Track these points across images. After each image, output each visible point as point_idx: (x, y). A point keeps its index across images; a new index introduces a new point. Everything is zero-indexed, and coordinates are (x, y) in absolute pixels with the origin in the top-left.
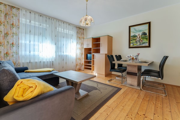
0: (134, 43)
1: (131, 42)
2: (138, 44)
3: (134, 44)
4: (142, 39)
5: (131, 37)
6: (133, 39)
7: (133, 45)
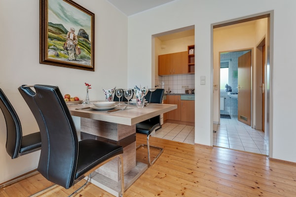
0: (58, 49)
1: (50, 42)
2: (71, 56)
3: (58, 52)
4: (79, 47)
5: (50, 28)
6: (56, 36)
7: (58, 56)
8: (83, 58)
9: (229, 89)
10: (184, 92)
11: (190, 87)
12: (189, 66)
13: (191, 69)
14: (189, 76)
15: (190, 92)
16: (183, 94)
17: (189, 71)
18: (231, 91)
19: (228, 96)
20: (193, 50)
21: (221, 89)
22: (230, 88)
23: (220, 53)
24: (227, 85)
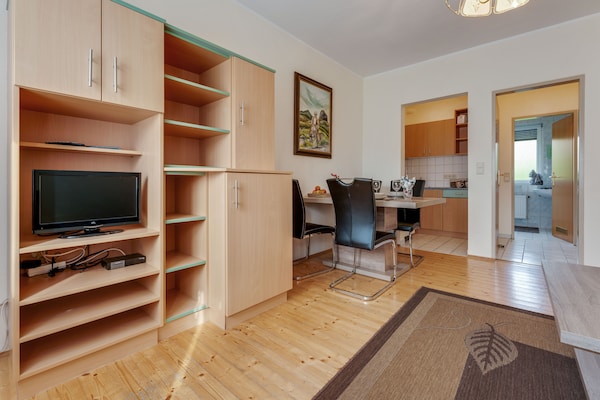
0: (306, 137)
1: (301, 131)
2: (314, 143)
3: (306, 141)
4: (320, 132)
5: (301, 117)
6: (305, 124)
7: (306, 145)
8: (323, 144)
9: (538, 180)
10: (448, 186)
11: (459, 177)
12: (458, 142)
13: (460, 146)
14: (457, 159)
15: (459, 184)
16: (446, 189)
17: (457, 151)
18: (541, 183)
19: (535, 193)
20: (463, 117)
21: (516, 179)
22: (540, 177)
23: (513, 119)
24: (533, 172)
